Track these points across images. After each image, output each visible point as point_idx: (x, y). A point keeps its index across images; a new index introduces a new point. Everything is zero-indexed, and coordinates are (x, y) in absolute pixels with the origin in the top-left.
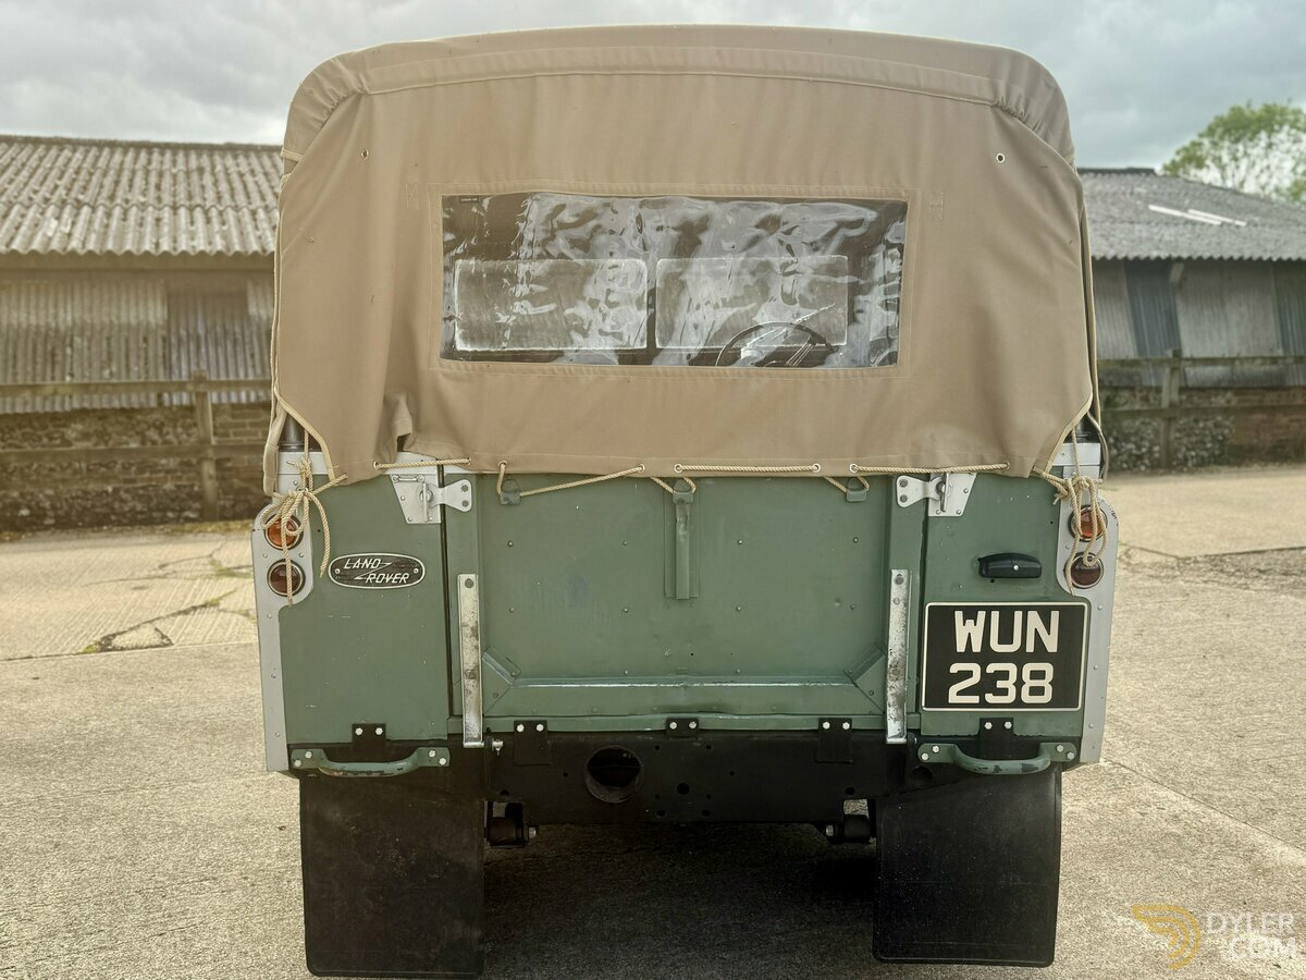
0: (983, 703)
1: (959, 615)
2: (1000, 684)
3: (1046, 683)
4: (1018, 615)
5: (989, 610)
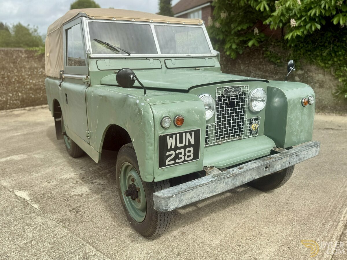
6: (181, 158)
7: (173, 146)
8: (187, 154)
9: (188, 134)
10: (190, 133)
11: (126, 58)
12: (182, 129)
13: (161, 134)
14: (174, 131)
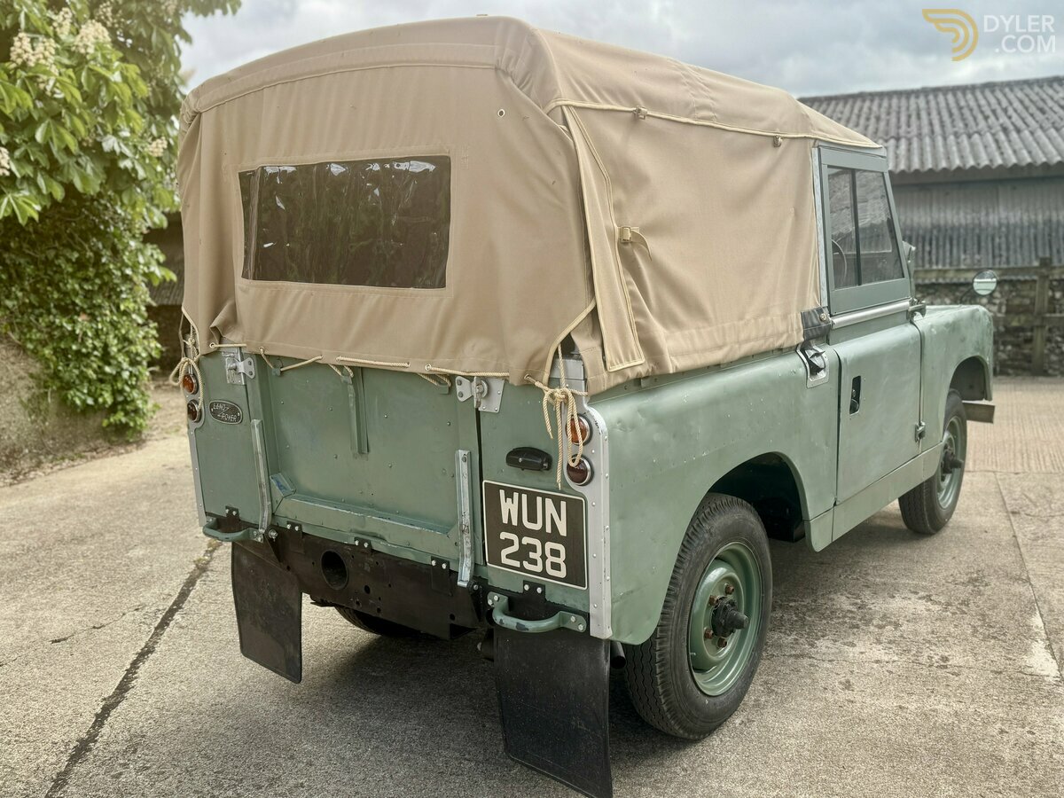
0: (522, 569)
1: (502, 493)
2: (532, 555)
3: (561, 560)
4: (539, 500)
5: (521, 492)
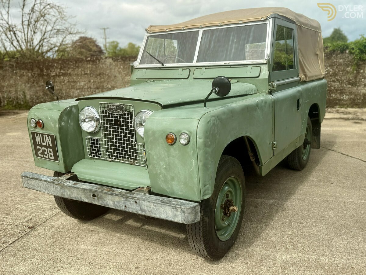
6: (46, 155)
7: (40, 144)
8: (50, 154)
9: (46, 136)
10: (48, 135)
11: (160, 68)
12: (45, 132)
13: (32, 131)
14: (39, 131)
